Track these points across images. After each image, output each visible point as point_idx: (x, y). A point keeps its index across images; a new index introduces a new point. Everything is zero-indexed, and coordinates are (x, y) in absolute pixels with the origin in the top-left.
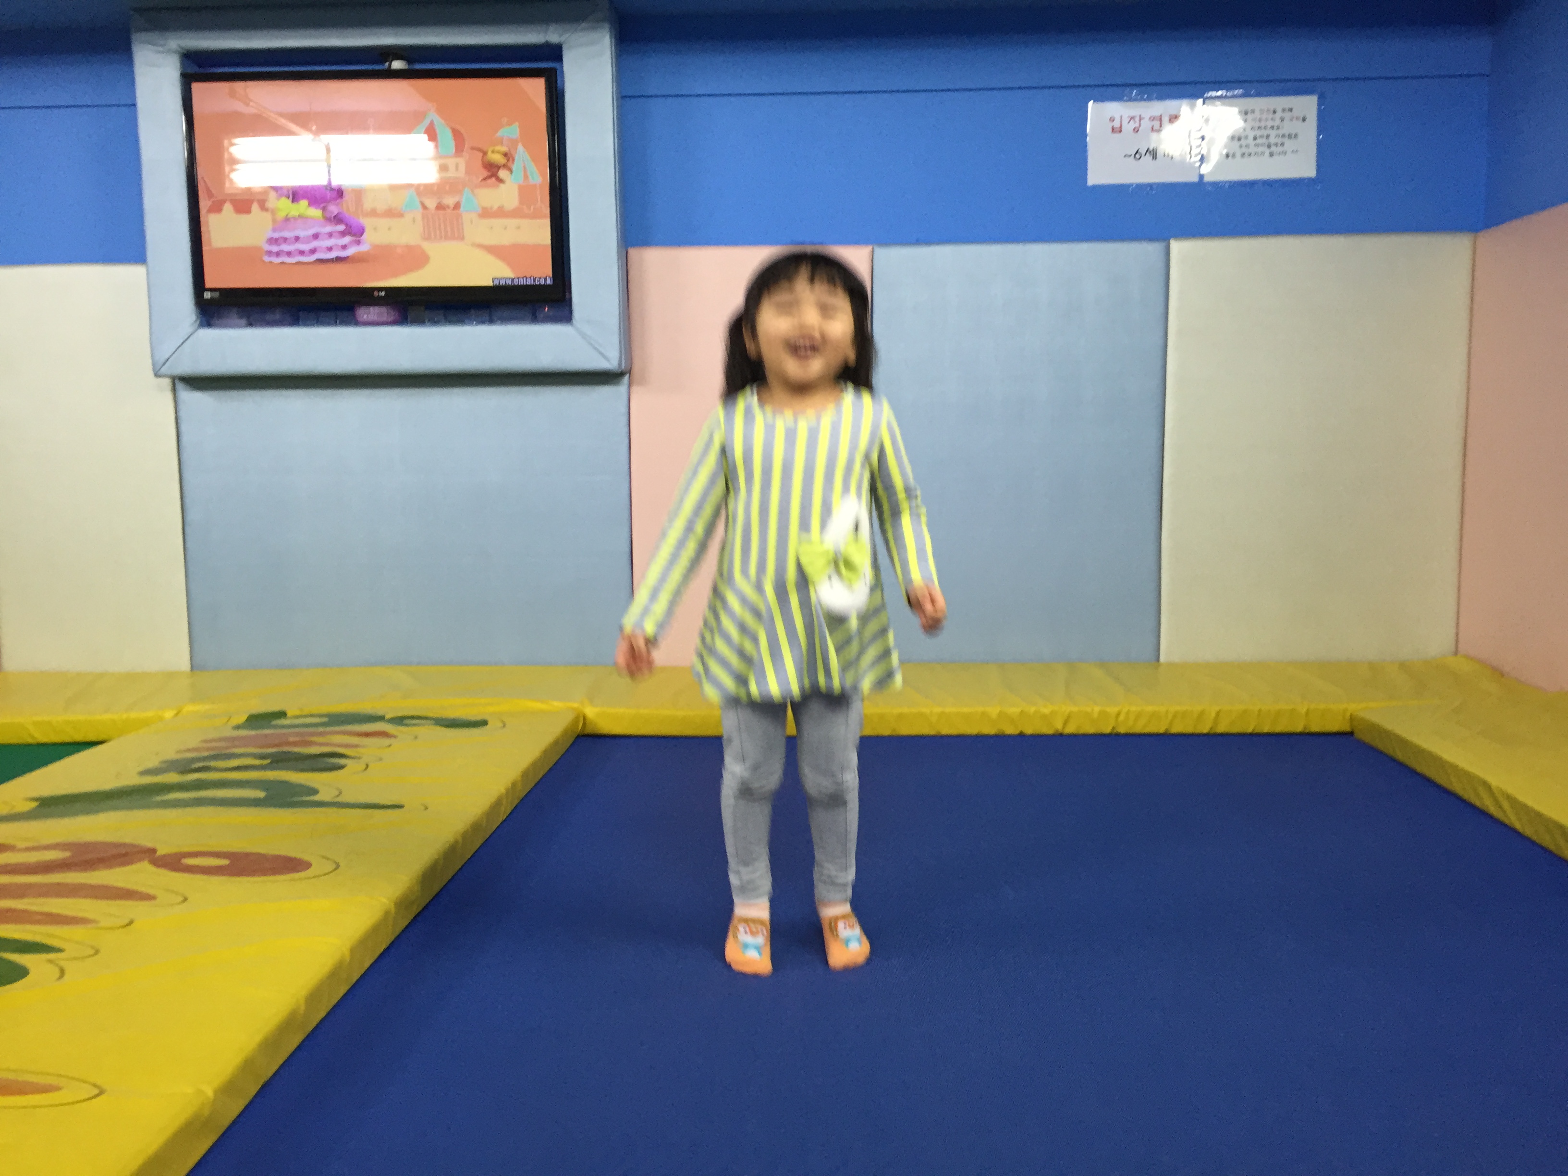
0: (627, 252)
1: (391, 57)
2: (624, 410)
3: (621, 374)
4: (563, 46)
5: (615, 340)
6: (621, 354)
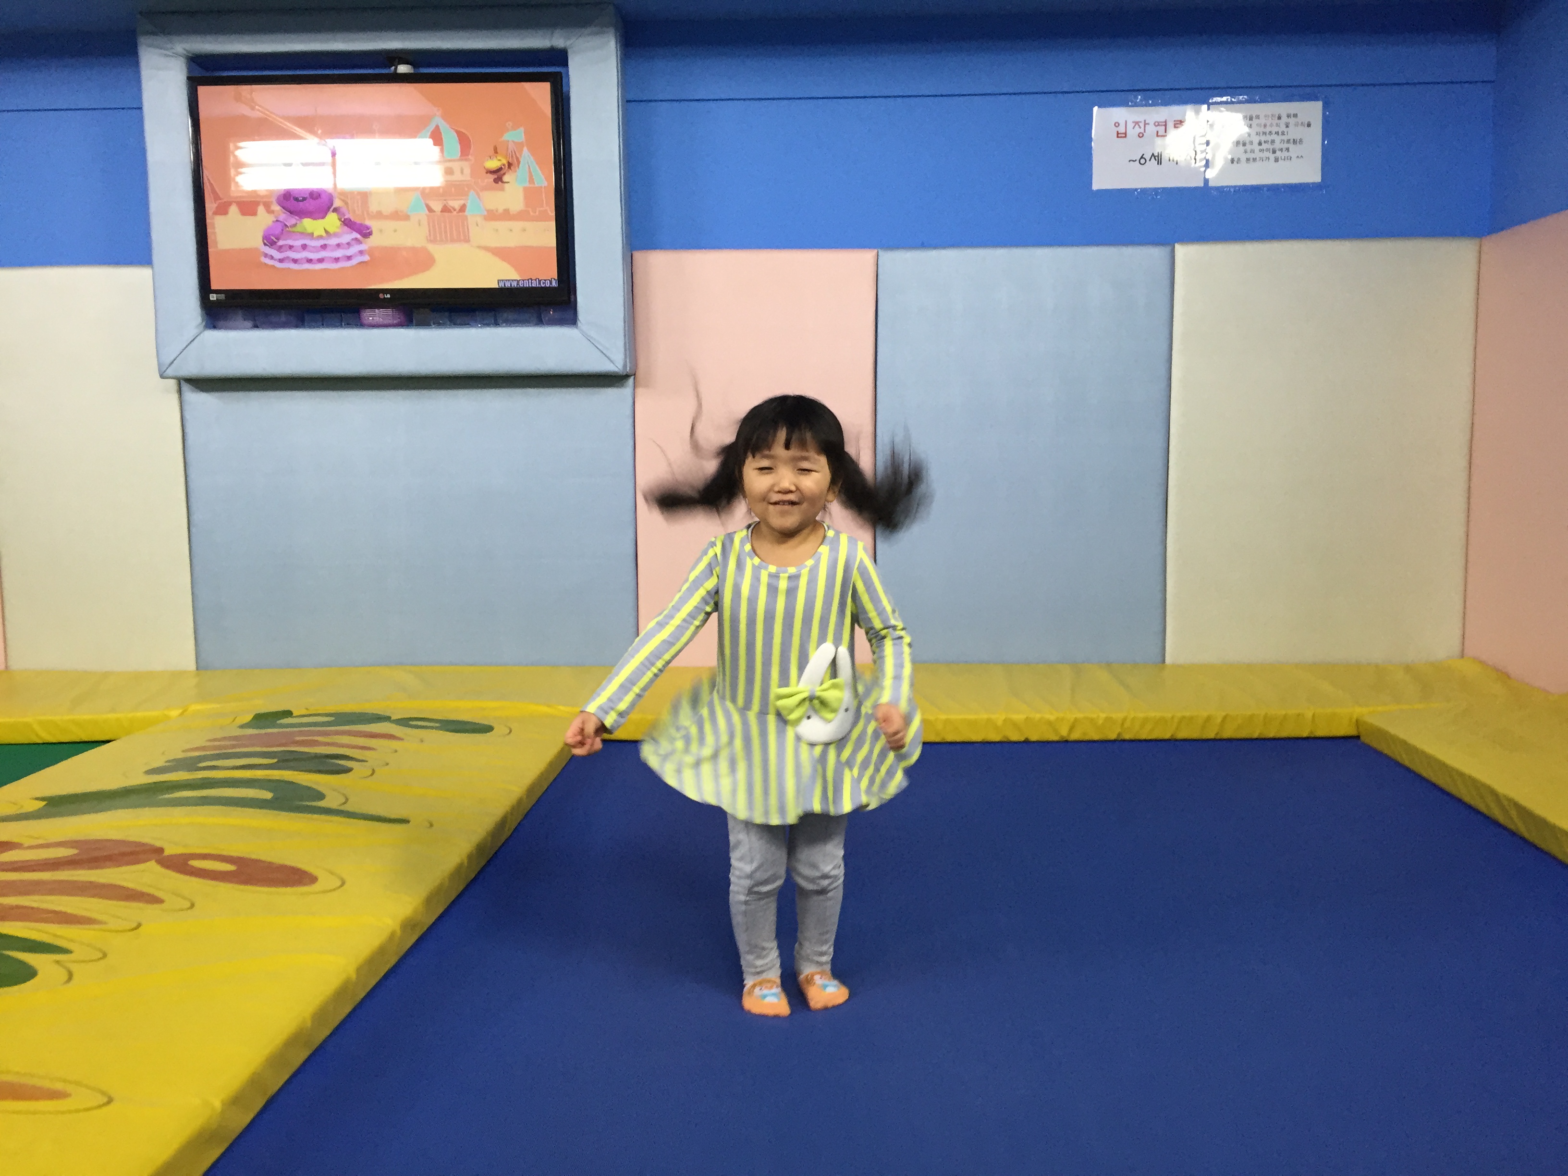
0: (632, 256)
1: (397, 60)
2: (629, 412)
3: (626, 377)
4: (569, 50)
5: (620, 343)
6: (626, 357)
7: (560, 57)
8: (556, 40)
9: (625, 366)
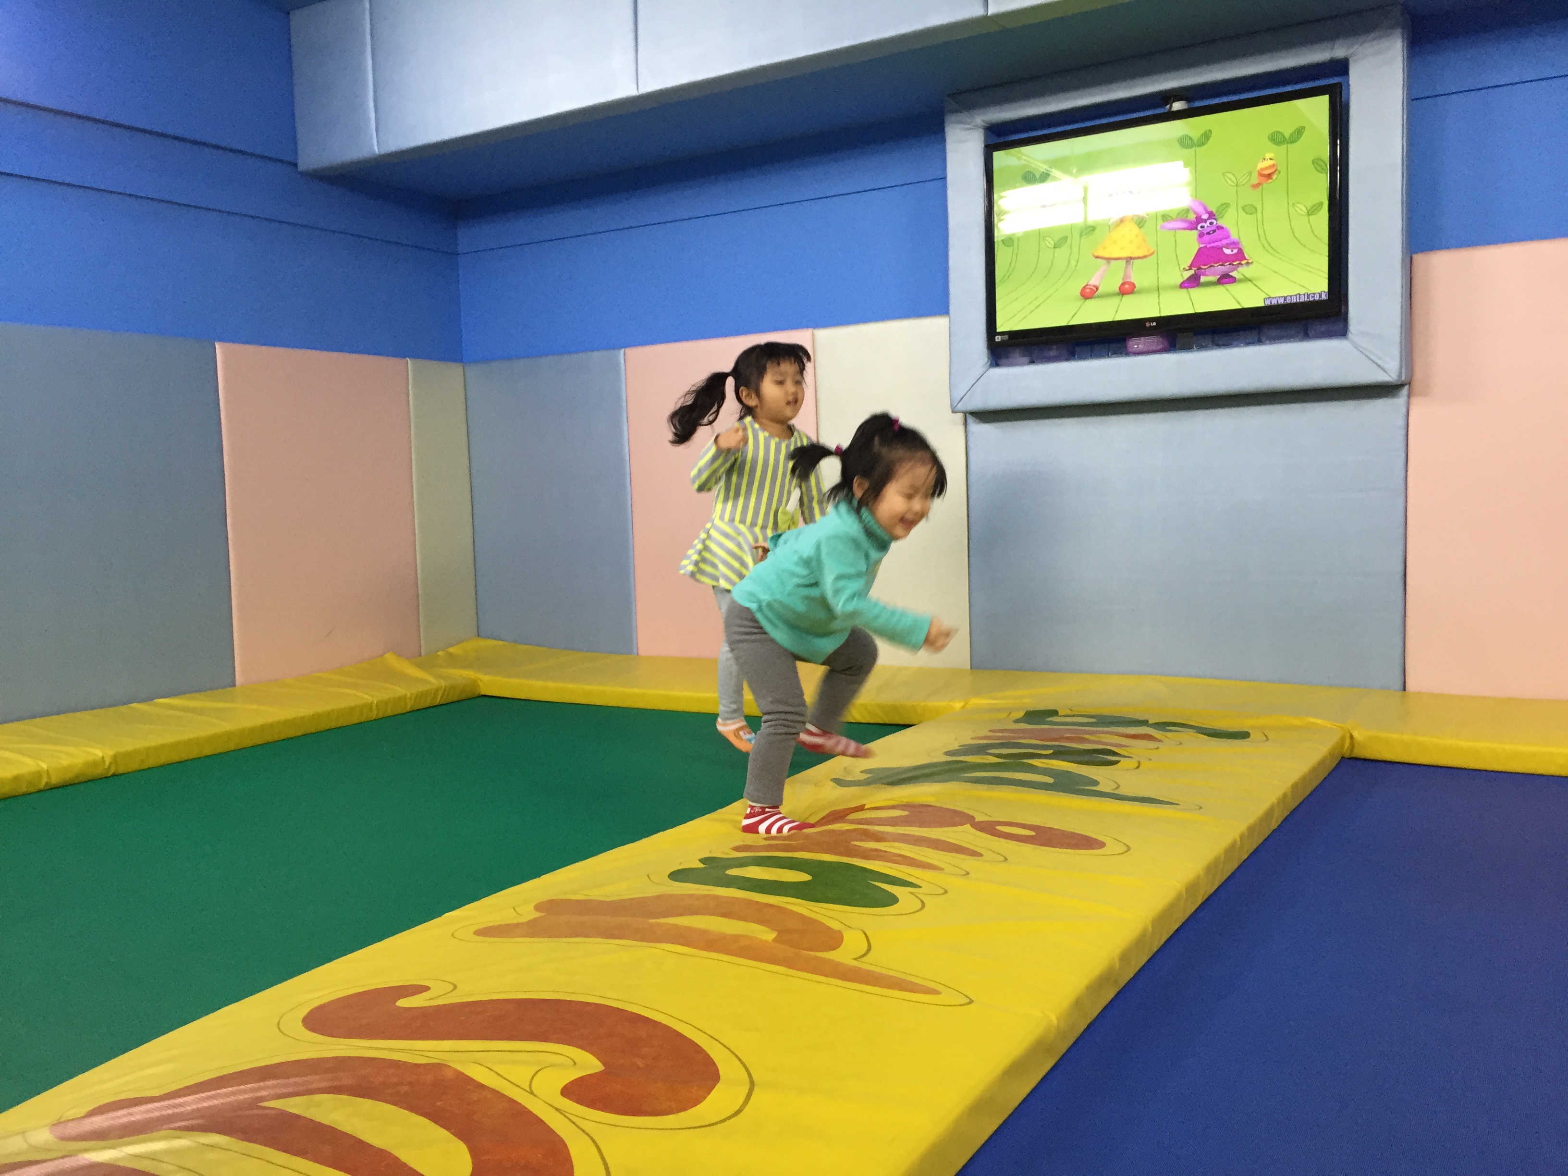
0: (1411, 259)
2: (1401, 422)
3: (1402, 386)
4: (1350, 59)
5: (1396, 351)
6: (1401, 367)
7: (1341, 67)
8: (1338, 51)
9: (1400, 375)
